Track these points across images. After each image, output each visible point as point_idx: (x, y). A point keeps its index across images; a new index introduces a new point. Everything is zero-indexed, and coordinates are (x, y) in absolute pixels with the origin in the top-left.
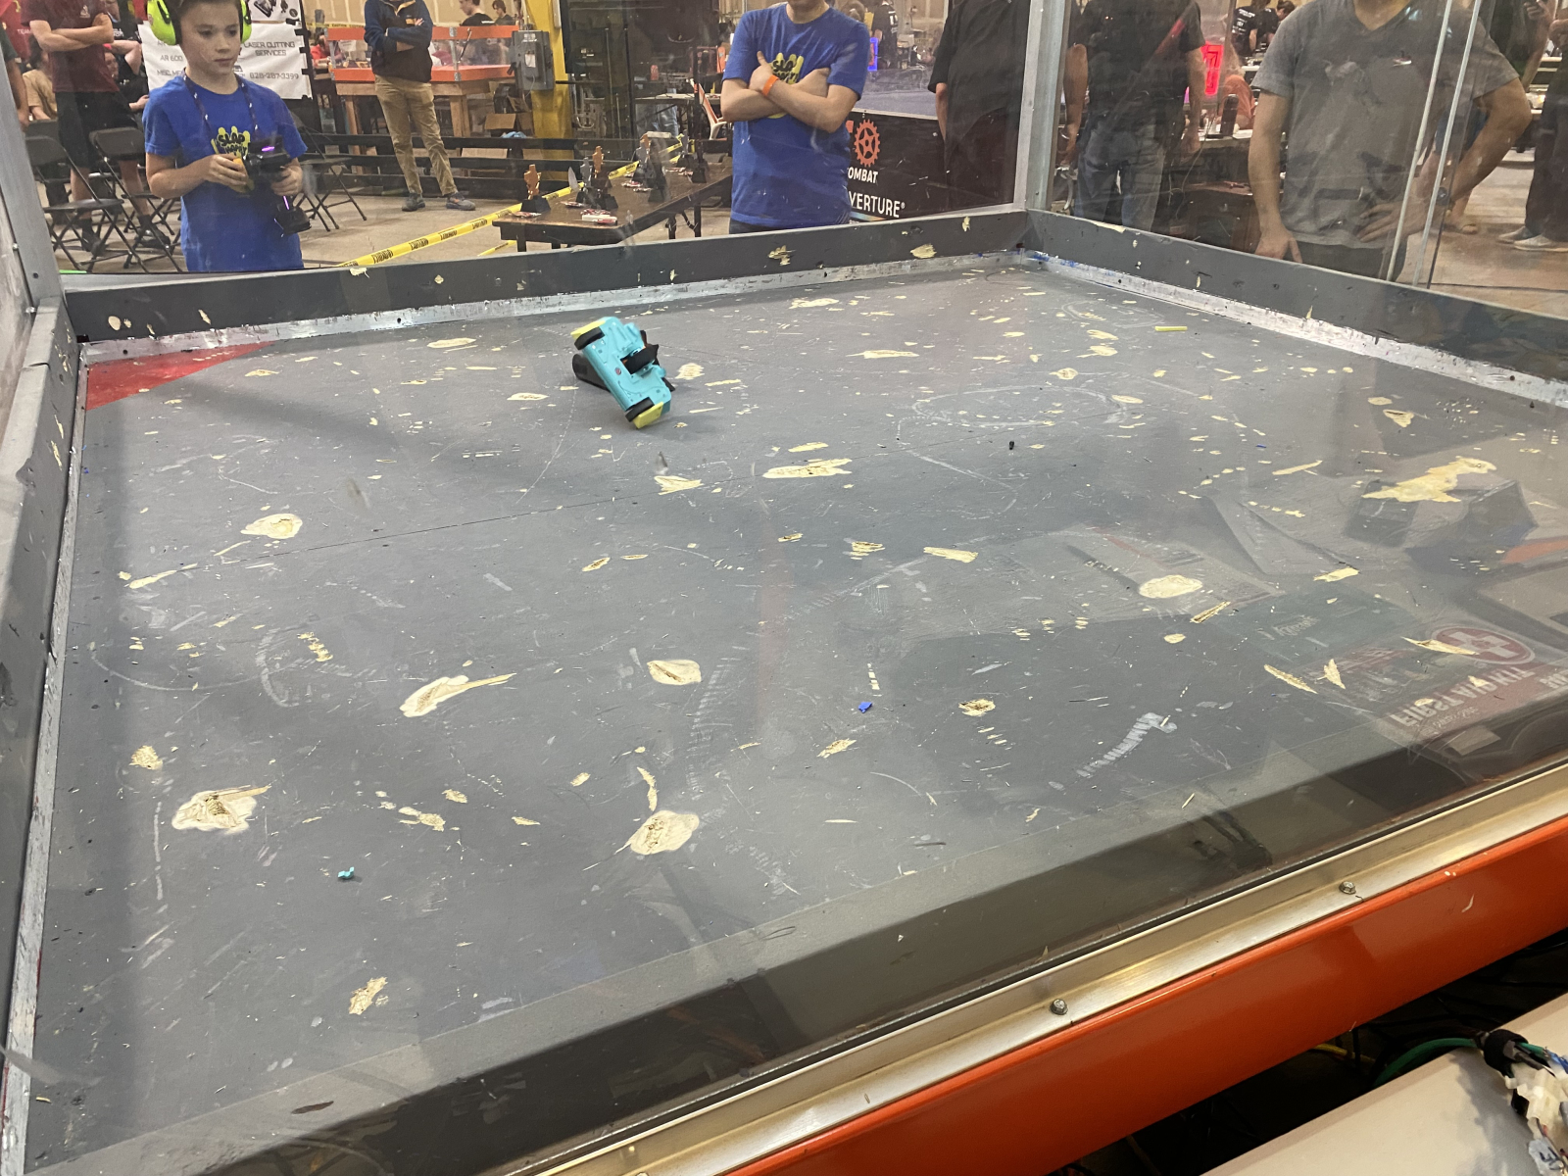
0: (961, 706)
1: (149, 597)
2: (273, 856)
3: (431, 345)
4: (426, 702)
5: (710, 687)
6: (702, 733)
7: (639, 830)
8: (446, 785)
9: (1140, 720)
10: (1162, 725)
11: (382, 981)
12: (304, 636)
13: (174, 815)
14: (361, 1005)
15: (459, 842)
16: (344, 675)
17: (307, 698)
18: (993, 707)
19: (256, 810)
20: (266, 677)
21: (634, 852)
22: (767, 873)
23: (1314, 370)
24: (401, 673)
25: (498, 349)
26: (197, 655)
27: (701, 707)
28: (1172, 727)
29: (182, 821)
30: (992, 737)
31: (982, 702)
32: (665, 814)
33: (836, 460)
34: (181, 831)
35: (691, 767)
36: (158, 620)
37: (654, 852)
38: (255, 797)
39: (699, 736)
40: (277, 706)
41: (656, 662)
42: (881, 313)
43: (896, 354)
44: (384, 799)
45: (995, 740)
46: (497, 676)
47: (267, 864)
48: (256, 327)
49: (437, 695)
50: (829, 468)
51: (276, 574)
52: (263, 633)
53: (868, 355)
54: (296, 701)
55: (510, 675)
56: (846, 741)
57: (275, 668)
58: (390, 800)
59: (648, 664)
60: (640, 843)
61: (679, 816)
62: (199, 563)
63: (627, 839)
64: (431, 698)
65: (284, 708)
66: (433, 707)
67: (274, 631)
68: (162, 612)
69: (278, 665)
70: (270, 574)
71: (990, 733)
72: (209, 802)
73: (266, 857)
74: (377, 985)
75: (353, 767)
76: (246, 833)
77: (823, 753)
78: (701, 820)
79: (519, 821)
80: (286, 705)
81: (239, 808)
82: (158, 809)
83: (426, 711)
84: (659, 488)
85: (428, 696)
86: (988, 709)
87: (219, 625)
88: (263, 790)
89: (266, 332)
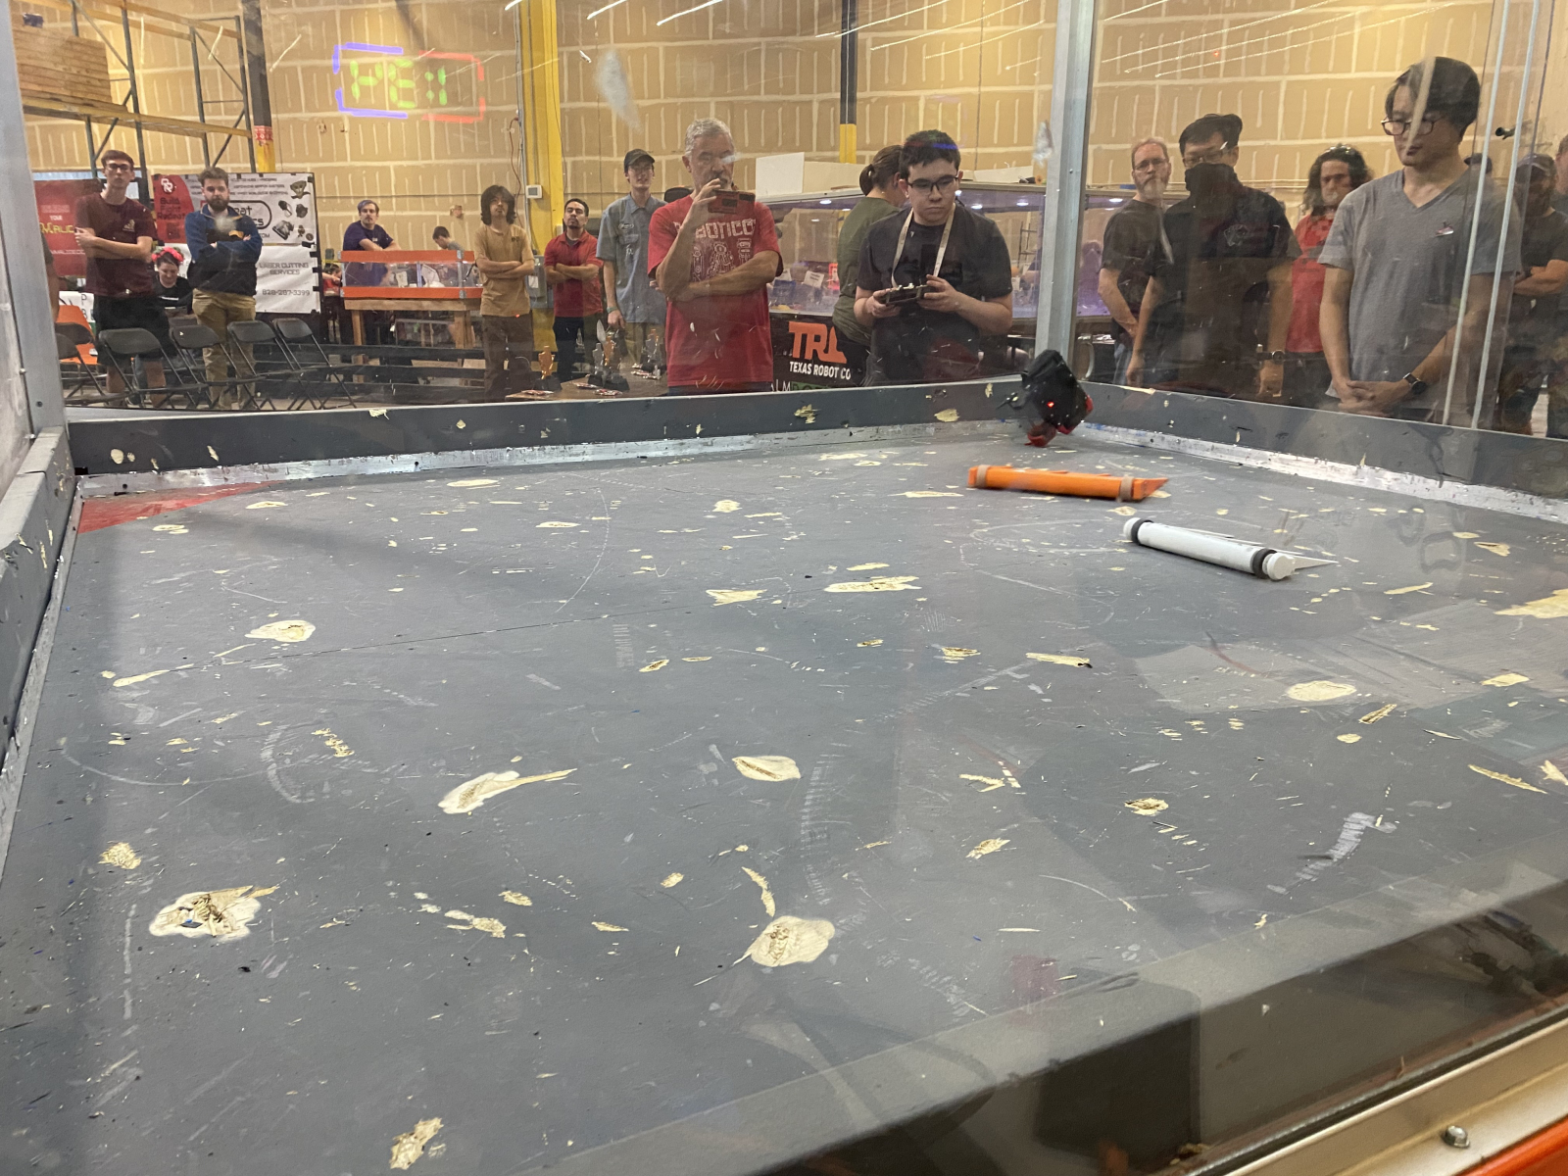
0: (1127, 805)
1: (135, 695)
2: (281, 967)
3: (451, 484)
4: (469, 799)
5: (813, 784)
6: (816, 831)
7: (760, 939)
8: (504, 886)
9: (1349, 820)
10: (1377, 825)
11: (436, 1123)
12: (318, 732)
13: (152, 919)
14: (406, 1155)
15: (526, 951)
16: (369, 771)
17: (324, 794)
18: (1166, 806)
19: (259, 914)
20: (272, 772)
21: (756, 963)
22: (939, 990)
23: (1384, 510)
24: (438, 768)
25: (522, 488)
26: (190, 750)
27: (807, 803)
28: (1390, 827)
29: (163, 924)
30: (1177, 837)
31: (1151, 801)
32: (789, 921)
33: (901, 578)
34: (161, 938)
35: (810, 867)
36: (145, 716)
37: (783, 964)
38: (257, 898)
39: (812, 834)
40: (287, 802)
41: (743, 758)
42: (914, 464)
43: (939, 495)
44: (425, 901)
45: (1182, 840)
46: (554, 771)
47: (274, 974)
48: (266, 466)
49: (483, 791)
50: (898, 584)
51: (286, 674)
52: (269, 730)
53: (910, 494)
54: (311, 797)
55: (570, 771)
56: (998, 841)
57: (284, 763)
58: (432, 903)
59: (734, 760)
60: (761, 952)
61: (807, 922)
62: (195, 664)
63: (746, 949)
64: (476, 794)
65: (295, 804)
66: (479, 803)
67: (284, 727)
68: (151, 709)
69: (288, 761)
70: (279, 674)
71: (1173, 834)
72: (198, 905)
73: (272, 968)
74: (428, 1128)
75: (384, 866)
76: (246, 939)
77: (972, 854)
78: (836, 927)
79: (602, 927)
80: (298, 801)
81: (240, 911)
82: (132, 913)
83: (469, 808)
84: (713, 600)
85: (471, 793)
86: (1160, 808)
87: (219, 721)
88: (268, 891)
89: (276, 471)
